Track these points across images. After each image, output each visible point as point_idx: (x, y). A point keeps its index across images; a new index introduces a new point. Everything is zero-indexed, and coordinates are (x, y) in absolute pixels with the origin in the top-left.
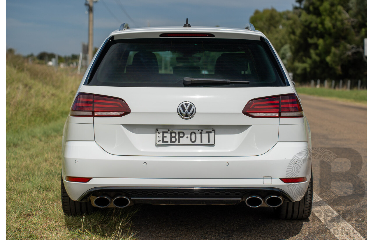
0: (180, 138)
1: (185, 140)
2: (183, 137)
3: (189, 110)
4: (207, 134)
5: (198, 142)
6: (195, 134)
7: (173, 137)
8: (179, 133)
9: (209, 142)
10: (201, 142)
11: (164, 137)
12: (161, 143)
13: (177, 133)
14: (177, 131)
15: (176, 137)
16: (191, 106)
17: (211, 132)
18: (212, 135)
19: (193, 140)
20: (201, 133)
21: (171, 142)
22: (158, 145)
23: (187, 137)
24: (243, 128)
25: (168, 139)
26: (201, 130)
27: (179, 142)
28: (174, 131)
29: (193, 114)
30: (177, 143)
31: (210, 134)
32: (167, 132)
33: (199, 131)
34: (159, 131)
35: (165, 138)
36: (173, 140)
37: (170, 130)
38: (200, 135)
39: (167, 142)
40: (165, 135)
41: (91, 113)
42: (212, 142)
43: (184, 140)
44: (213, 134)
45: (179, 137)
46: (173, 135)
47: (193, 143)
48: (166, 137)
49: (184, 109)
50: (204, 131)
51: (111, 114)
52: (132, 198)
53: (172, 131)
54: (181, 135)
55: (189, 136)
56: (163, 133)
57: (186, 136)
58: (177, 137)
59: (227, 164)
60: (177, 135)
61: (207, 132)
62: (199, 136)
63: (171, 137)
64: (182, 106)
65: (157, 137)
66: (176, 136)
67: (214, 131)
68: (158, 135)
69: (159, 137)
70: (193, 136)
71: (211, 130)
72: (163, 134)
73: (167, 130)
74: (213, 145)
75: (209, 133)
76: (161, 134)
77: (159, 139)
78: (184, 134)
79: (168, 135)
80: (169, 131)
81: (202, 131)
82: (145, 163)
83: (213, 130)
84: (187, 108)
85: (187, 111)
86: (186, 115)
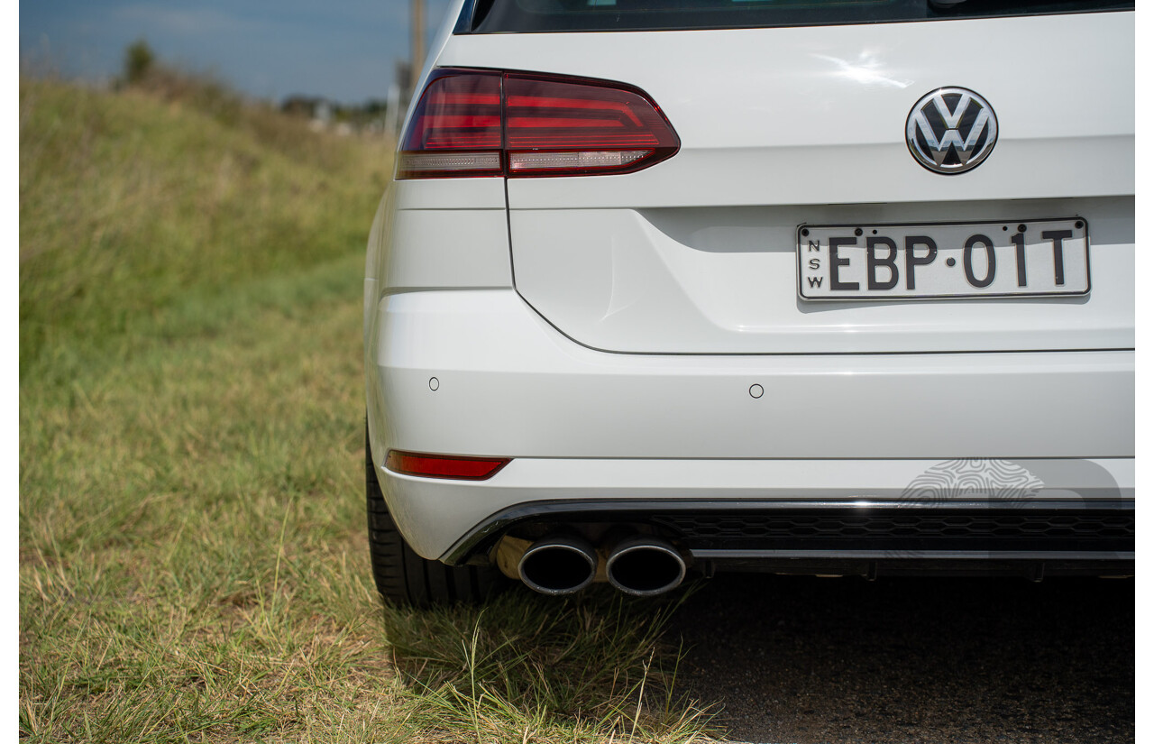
0: (918, 269)
1: (939, 275)
2: (931, 259)
3: (964, 128)
4: (1049, 246)
5: (1006, 280)
6: (989, 244)
7: (882, 263)
8: (911, 242)
9: (1060, 280)
10: (1022, 281)
11: (836, 263)
12: (825, 290)
13: (899, 239)
14: (899, 235)
15: (896, 262)
16: (973, 109)
17: (1068, 234)
18: (1074, 248)
19: (980, 274)
20: (1018, 241)
21: (873, 285)
22: (808, 304)
23: (951, 262)
25: (855, 271)
26: (1017, 225)
27: (911, 285)
28: (882, 232)
29: (982, 148)
30: (901, 289)
31: (1066, 243)
32: (851, 242)
33: (1005, 229)
34: (814, 234)
35: (842, 269)
36: (883, 274)
37: (867, 232)
38: (1012, 249)
39: (855, 286)
40: (843, 252)
41: (492, 161)
42: (1074, 282)
43: (934, 277)
44: (1081, 241)
45: (912, 262)
46: (882, 253)
47: (980, 290)
48: (846, 262)
49: (939, 127)
50: (1034, 229)
51: (588, 159)
52: (697, 553)
53: (875, 232)
54: (922, 252)
55: (958, 254)
56: (834, 243)
57: (943, 255)
58: (901, 261)
60: (901, 255)
61: (1046, 235)
62: (1006, 254)
63: (873, 263)
64: (930, 111)
65: (806, 265)
66: (893, 256)
67: (1083, 229)
68: (808, 254)
69: (815, 264)
70: (979, 254)
71: (1069, 225)
72: (833, 252)
73: (850, 233)
74: (1081, 297)
75: (1057, 237)
76: (825, 250)
77: (813, 274)
78: (932, 246)
79: (856, 255)
80: (859, 233)
81: (1022, 228)
82: (756, 389)
83: (1079, 225)
84: (952, 120)
85: (952, 136)
86: (952, 155)
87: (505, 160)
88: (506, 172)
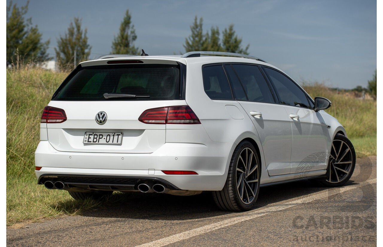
0: (100, 139)
3: (103, 118)
4: (117, 136)
5: (111, 142)
6: (110, 136)
7: (95, 138)
8: (100, 135)
9: (117, 142)
10: (113, 142)
11: (89, 138)
12: (87, 142)
13: (98, 135)
14: (98, 134)
17: (120, 135)
18: (120, 137)
19: (108, 141)
21: (93, 142)
22: (85, 144)
23: (104, 139)
24: (141, 131)
25: (91, 140)
27: (98, 142)
28: (96, 133)
29: (105, 121)
30: (97, 142)
32: (92, 135)
33: (112, 134)
34: (87, 133)
35: (90, 139)
36: (95, 140)
37: (94, 133)
39: (91, 142)
40: (90, 136)
42: (119, 142)
43: (102, 141)
44: (122, 136)
45: (99, 138)
46: (96, 137)
47: (107, 143)
48: (90, 138)
49: (99, 117)
52: (65, 183)
54: (101, 137)
55: (105, 137)
56: (89, 135)
57: (104, 137)
58: (98, 138)
59: (123, 158)
60: (98, 137)
61: (117, 135)
62: (112, 137)
63: (94, 138)
65: (85, 138)
66: (97, 137)
68: (86, 136)
69: (86, 138)
70: (108, 137)
71: (120, 133)
72: (89, 136)
74: (120, 144)
75: (118, 135)
76: (88, 136)
77: (86, 140)
78: (103, 136)
79: (92, 137)
80: (93, 133)
81: (115, 134)
82: (70, 157)
83: (121, 133)
84: (101, 116)
85: (101, 119)
86: (101, 122)
87: (47, 121)
88: (47, 122)
